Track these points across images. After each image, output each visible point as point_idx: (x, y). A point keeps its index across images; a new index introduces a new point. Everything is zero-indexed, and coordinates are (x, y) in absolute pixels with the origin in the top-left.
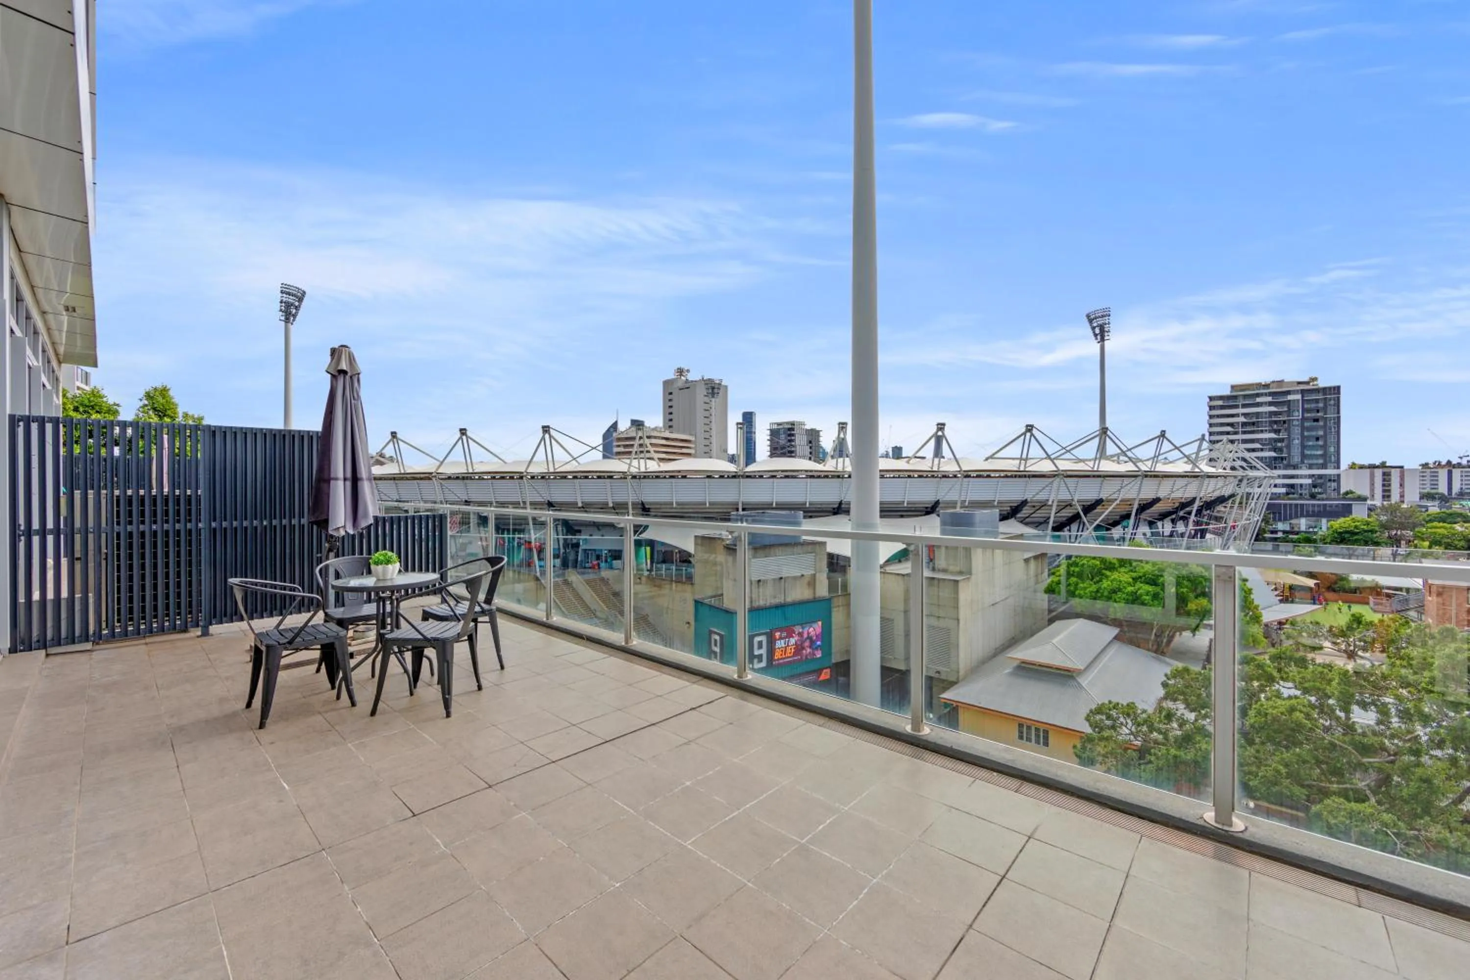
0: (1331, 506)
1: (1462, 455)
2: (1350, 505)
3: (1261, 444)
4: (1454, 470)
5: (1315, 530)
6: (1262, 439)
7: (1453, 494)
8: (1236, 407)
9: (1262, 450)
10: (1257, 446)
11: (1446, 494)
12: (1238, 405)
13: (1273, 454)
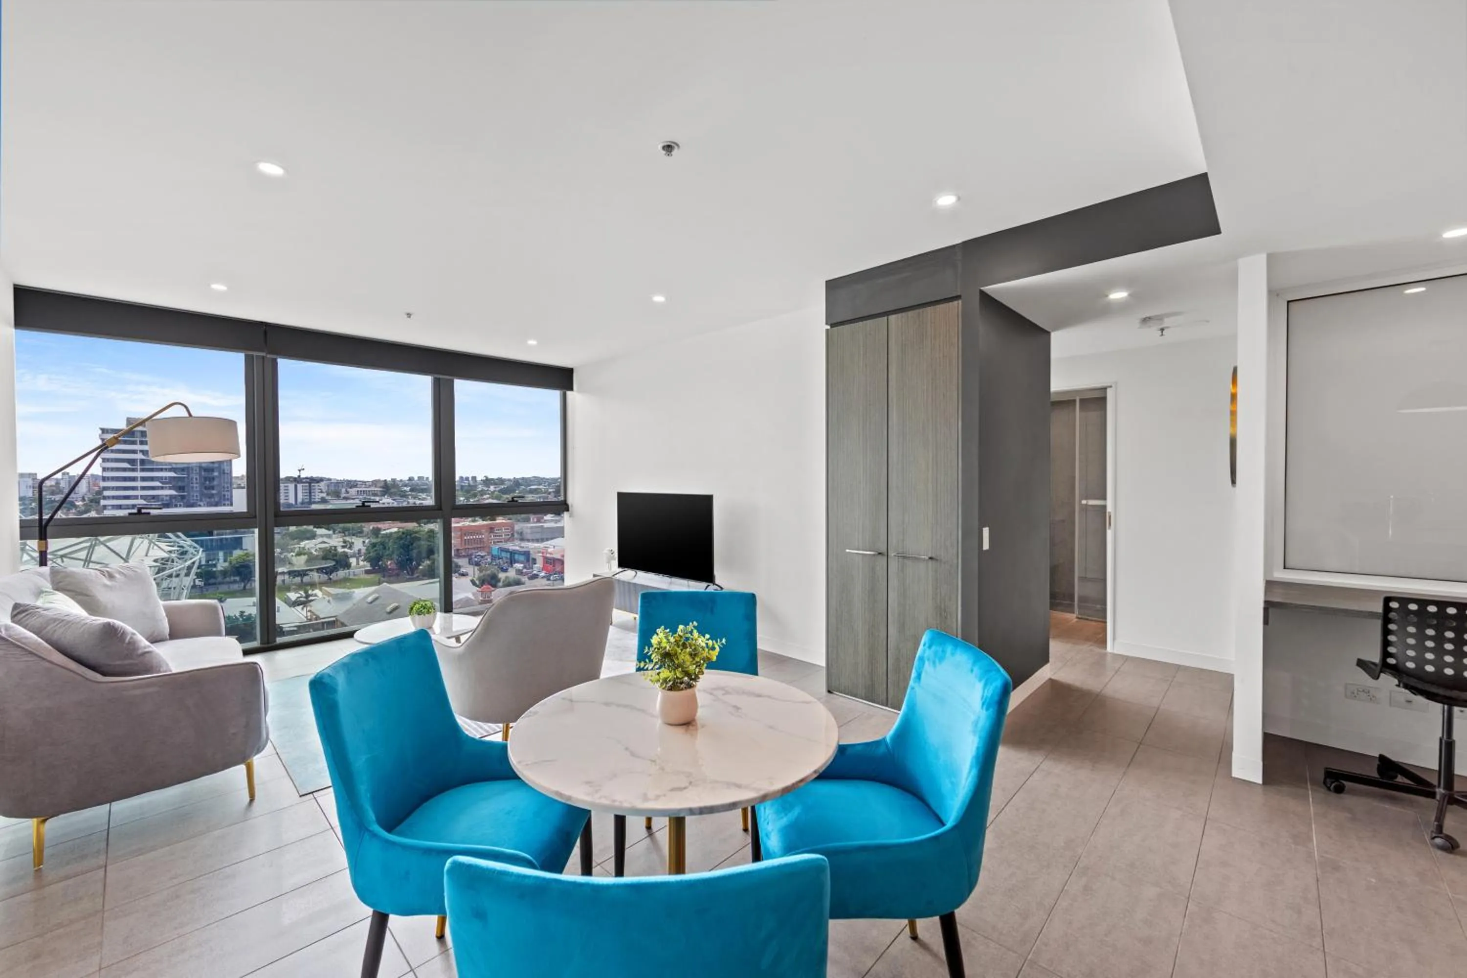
0: (226, 539)
1: (300, 469)
2: (241, 538)
3: (161, 482)
4: (298, 485)
5: (214, 562)
6: (162, 478)
7: (298, 503)
8: (134, 443)
9: (162, 488)
10: (157, 484)
11: (294, 503)
12: (136, 441)
13: (173, 492)
